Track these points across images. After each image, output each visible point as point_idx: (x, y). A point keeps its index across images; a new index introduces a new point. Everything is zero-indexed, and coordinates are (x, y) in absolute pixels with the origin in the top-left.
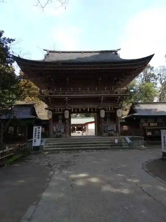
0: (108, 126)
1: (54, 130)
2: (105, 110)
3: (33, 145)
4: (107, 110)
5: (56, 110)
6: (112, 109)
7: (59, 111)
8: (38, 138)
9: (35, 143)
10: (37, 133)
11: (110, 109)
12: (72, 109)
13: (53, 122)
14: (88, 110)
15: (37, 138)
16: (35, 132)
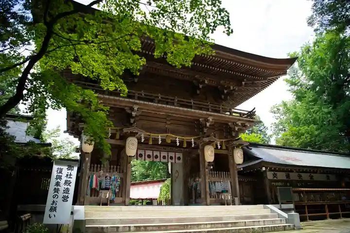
0: (216, 183)
1: (94, 186)
3: (47, 220)
6: (224, 147)
8: (65, 199)
9: (52, 214)
11: (219, 147)
13: (91, 164)
14: (178, 144)
15: (60, 199)
16: (57, 179)
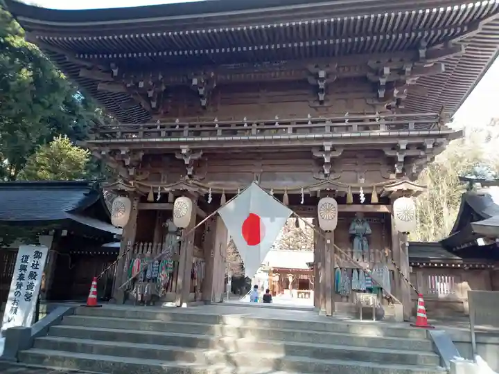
2: (341, 200)
3: (6, 324)
4: (350, 199)
5: (151, 198)
6: (375, 199)
7: (161, 201)
8: (28, 297)
9: (12, 316)
10: (26, 274)
11: (363, 199)
12: (210, 192)
15: (22, 298)
16: (21, 270)
